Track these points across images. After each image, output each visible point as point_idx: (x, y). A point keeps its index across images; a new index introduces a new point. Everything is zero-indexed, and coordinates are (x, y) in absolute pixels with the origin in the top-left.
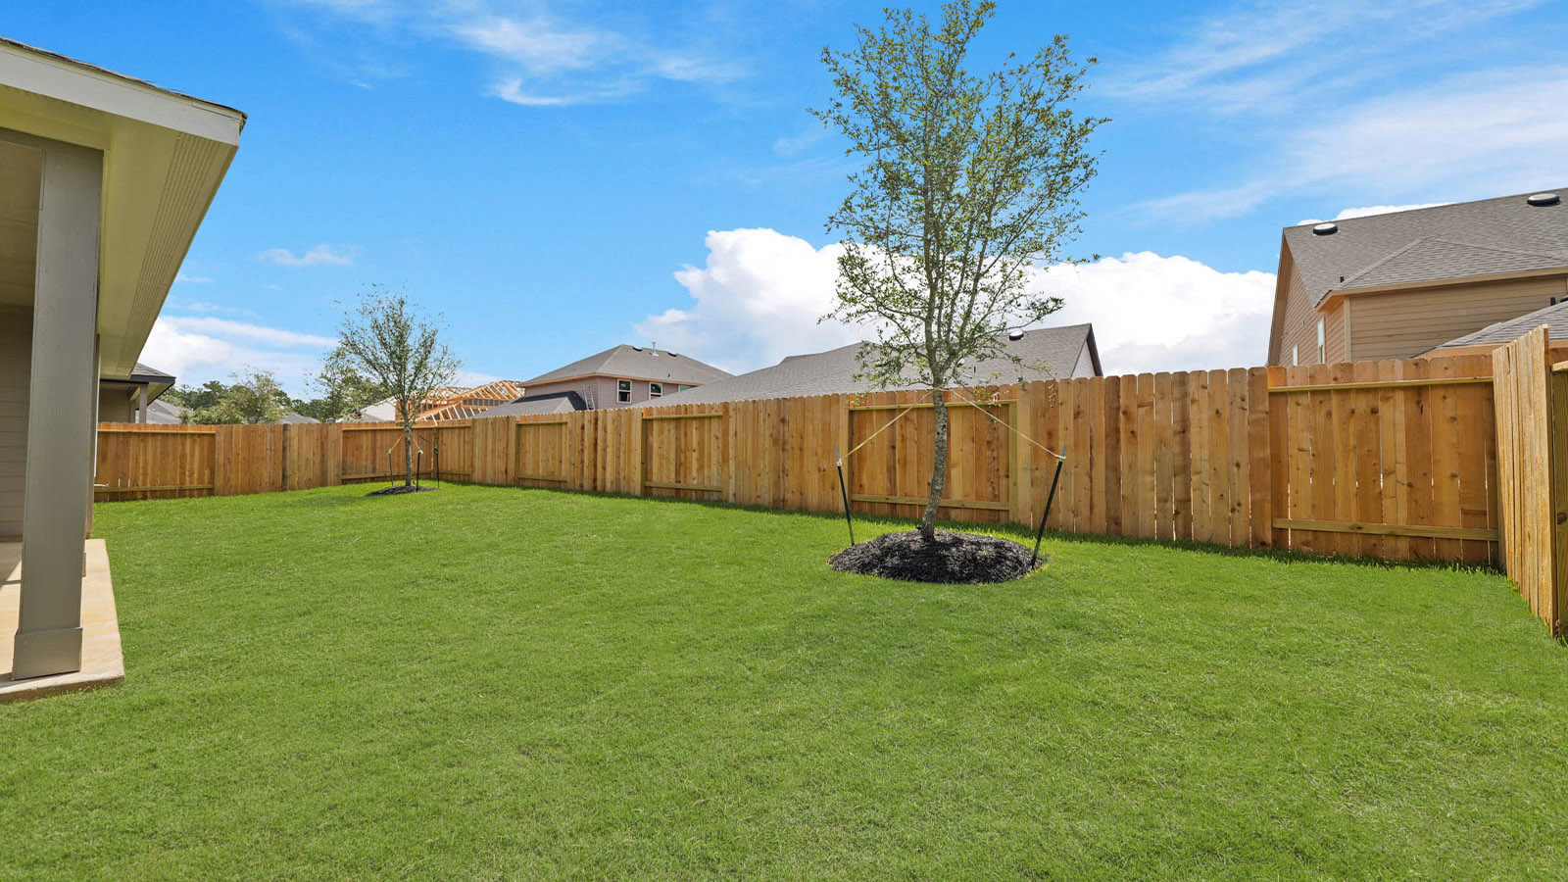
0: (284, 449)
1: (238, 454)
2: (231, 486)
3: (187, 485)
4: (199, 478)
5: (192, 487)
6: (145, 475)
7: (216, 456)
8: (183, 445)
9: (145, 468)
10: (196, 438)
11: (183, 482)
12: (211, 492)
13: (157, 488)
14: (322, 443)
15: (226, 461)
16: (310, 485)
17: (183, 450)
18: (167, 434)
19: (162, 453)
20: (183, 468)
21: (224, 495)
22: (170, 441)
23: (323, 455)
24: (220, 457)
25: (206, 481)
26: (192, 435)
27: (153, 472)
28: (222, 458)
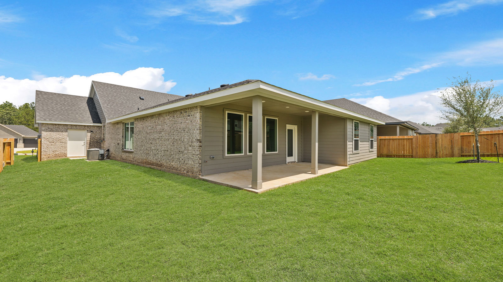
0: (436, 143)
1: (420, 145)
2: (418, 155)
3: (405, 154)
4: (409, 152)
5: (407, 154)
6: (394, 150)
7: (413, 146)
8: (404, 142)
9: (394, 149)
10: (407, 140)
11: (404, 153)
12: (412, 157)
13: (398, 154)
14: (452, 141)
15: (416, 147)
16: (447, 156)
17: (404, 143)
18: (400, 139)
19: (398, 144)
20: (404, 149)
21: (416, 158)
22: (400, 141)
23: (452, 145)
24: (414, 146)
25: (411, 153)
26: (406, 139)
27: (396, 150)
28: (415, 146)
